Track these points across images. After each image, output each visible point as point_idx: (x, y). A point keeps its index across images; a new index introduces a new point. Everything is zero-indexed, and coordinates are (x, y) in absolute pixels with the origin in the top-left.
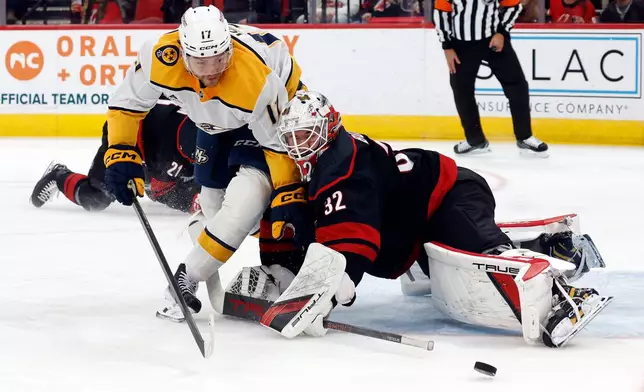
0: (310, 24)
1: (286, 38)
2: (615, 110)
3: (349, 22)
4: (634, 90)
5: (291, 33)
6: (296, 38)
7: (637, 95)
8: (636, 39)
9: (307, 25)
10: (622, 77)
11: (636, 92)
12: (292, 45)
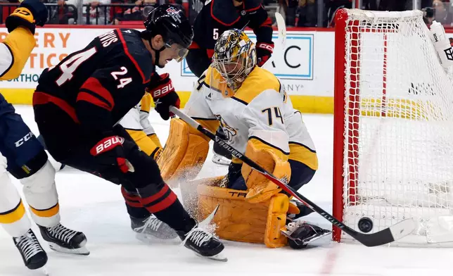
0: (78, 25)
1: (61, 35)
2: (295, 88)
3: (105, 23)
4: (308, 74)
5: (64, 31)
6: (68, 35)
7: (311, 78)
8: (310, 38)
9: (75, 26)
10: (299, 65)
11: (309, 76)
12: (65, 40)
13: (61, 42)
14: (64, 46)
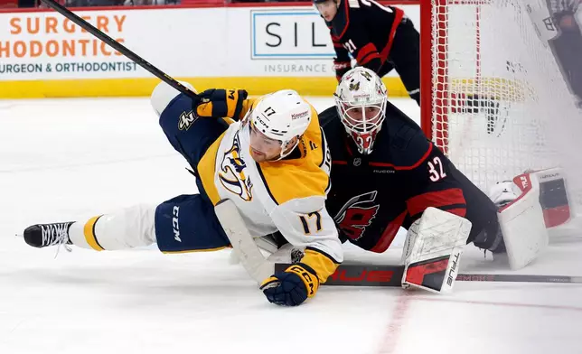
0: (135, 6)
1: (116, 17)
3: (166, 4)
5: (120, 13)
6: (124, 18)
9: (132, 7)
12: (120, 24)
13: (116, 26)
14: (120, 30)
